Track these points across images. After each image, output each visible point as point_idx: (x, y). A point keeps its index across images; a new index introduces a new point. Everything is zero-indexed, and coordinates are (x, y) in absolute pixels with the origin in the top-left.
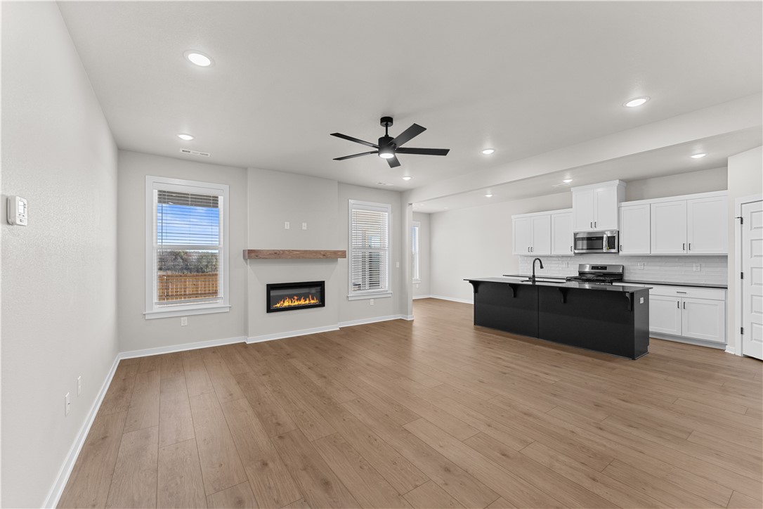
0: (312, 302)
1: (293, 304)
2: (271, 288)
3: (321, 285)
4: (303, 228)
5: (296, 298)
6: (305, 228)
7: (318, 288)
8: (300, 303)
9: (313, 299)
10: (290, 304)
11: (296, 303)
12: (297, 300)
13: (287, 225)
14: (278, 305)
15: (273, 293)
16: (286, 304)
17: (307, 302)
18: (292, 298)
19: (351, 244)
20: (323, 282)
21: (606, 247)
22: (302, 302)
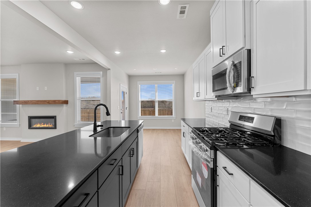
0: (50, 126)
2: (30, 118)
3: (54, 118)
4: (45, 89)
5: (42, 124)
6: (46, 89)
7: (53, 120)
8: (44, 126)
10: (40, 126)
11: (43, 126)
12: (43, 125)
13: (38, 89)
14: (34, 126)
15: (33, 120)
16: (38, 126)
17: (48, 126)
18: (40, 123)
19: (76, 96)
20: (56, 116)
21: (231, 84)
22: (45, 126)
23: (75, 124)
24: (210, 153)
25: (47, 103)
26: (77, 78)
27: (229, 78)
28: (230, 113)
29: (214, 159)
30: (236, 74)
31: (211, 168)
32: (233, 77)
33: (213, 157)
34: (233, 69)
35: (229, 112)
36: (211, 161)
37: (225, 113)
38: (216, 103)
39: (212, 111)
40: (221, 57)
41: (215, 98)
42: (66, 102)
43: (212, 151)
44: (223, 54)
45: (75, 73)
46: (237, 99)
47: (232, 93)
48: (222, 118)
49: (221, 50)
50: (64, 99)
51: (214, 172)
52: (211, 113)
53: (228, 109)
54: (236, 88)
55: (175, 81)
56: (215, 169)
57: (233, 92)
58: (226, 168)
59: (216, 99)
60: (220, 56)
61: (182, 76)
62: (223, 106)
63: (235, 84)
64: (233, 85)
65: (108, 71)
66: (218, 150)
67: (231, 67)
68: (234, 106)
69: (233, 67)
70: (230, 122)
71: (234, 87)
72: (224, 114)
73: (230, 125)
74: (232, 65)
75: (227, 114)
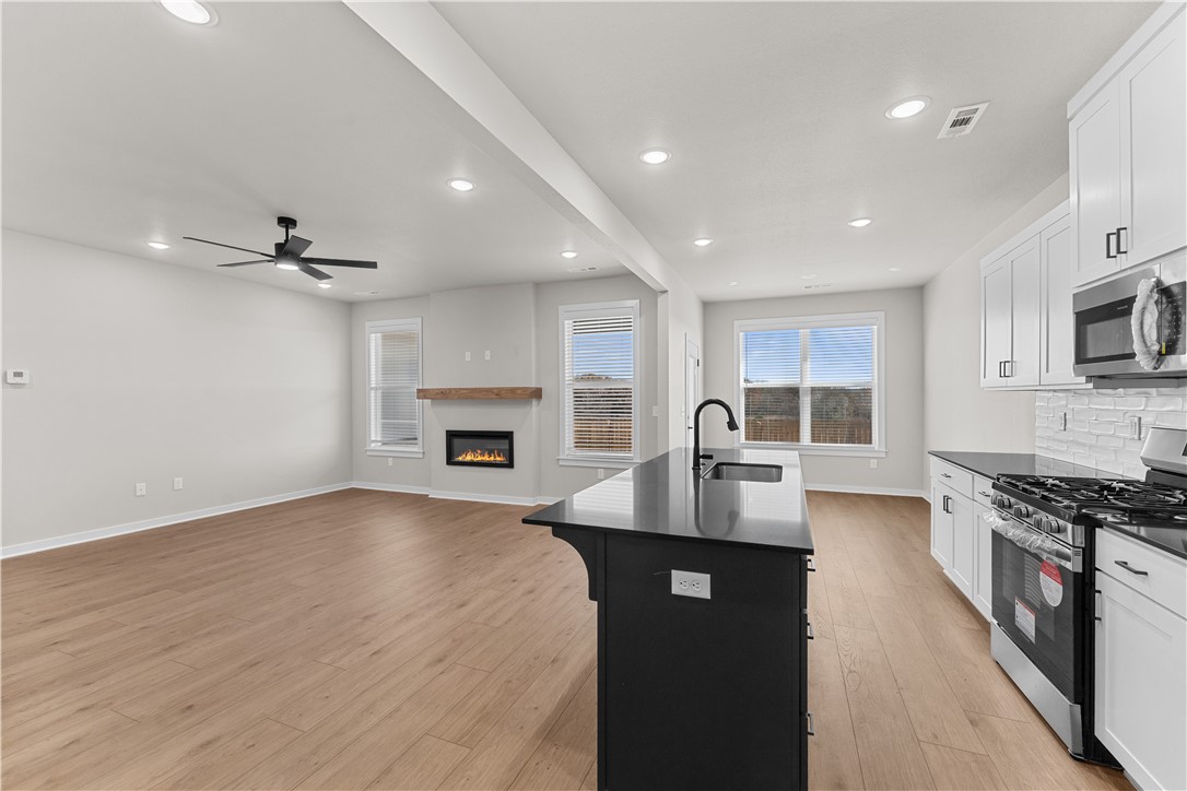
0: (498, 459)
1: (476, 460)
2: (452, 436)
3: (508, 436)
4: (487, 358)
5: (479, 452)
6: (489, 358)
7: (504, 445)
8: (484, 459)
9: (499, 456)
10: (473, 458)
11: (480, 458)
12: (481, 454)
13: (468, 356)
14: (460, 459)
15: (457, 442)
16: (469, 458)
17: (492, 458)
18: (474, 451)
19: (564, 376)
20: (512, 433)
21: (1149, 344)
22: (486, 458)
23: (561, 457)
24: (1072, 534)
25: (494, 396)
26: (566, 322)
27: (1142, 328)
28: (1148, 435)
29: (1084, 549)
30: (1167, 316)
31: (1076, 574)
32: (1155, 325)
33: (1081, 542)
34: (1156, 302)
35: (1143, 429)
36: (1076, 554)
37: (1129, 433)
38: (1086, 400)
39: (1068, 426)
40: (1110, 259)
41: (1087, 382)
42: (537, 394)
43: (1079, 527)
44: (1119, 252)
45: (561, 308)
46: (1179, 386)
47: (1151, 370)
48: (1115, 451)
49: (1113, 239)
50: (533, 384)
51: (1083, 588)
52: (1063, 436)
53: (1140, 418)
54: (1168, 357)
55: (883, 313)
56: (1087, 580)
57: (1155, 368)
58: (1126, 563)
59: (1091, 386)
60: (1109, 256)
61: (918, 293)
62: (1119, 410)
63: (1164, 344)
64: (1156, 348)
65: (661, 299)
66: (1100, 524)
67: (1150, 297)
68: (1165, 409)
69: (1156, 296)
70: (1146, 462)
71: (1160, 353)
72: (1125, 438)
73: (1148, 472)
74: (1151, 291)
75: (1136, 437)
